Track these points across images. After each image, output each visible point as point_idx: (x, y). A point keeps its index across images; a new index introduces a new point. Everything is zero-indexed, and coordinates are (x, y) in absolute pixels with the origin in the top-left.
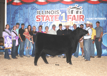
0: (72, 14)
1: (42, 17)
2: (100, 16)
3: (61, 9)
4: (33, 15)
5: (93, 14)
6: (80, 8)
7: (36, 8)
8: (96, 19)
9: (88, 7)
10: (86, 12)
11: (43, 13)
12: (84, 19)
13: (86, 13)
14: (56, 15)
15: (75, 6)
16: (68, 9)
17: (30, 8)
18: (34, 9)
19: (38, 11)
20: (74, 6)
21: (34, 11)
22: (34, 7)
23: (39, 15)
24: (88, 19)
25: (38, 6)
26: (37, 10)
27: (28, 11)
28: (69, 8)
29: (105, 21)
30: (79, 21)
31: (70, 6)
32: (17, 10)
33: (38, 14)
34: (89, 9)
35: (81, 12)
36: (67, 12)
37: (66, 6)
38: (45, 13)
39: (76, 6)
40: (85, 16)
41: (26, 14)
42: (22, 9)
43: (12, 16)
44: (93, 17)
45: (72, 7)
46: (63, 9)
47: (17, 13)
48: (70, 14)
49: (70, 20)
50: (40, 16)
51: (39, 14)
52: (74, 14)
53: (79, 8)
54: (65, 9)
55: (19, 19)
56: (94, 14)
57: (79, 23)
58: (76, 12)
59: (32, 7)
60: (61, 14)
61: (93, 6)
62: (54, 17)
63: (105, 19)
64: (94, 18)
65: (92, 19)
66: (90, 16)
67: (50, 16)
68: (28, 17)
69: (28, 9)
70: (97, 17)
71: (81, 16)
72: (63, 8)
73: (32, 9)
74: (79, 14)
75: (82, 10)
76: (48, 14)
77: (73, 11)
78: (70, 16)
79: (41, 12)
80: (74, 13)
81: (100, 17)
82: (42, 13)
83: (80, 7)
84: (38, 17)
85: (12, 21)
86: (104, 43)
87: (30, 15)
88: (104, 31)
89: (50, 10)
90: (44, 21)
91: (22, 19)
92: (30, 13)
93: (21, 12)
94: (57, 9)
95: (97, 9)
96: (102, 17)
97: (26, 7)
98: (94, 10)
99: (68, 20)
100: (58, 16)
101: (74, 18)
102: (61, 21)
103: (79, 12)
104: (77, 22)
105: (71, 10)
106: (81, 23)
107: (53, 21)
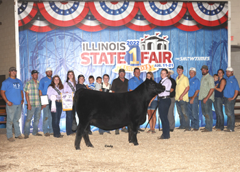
1: (92, 56)
2: (200, 53)
3: (130, 41)
4: (75, 52)
5: (187, 50)
6: (165, 38)
7: (79, 37)
8: (192, 59)
9: (179, 37)
10: (174, 46)
11: (95, 48)
12: (171, 59)
13: (175, 48)
14: (120, 51)
15: (155, 35)
16: (142, 40)
17: (68, 38)
18: (75, 39)
19: (84, 44)
20: (154, 34)
21: (77, 43)
23: (86, 51)
24: (178, 59)
25: (85, 34)
27: (64, 44)
28: (144, 38)
29: (208, 63)
30: (162, 64)
32: (40, 42)
33: (84, 50)
34: (180, 41)
35: (165, 45)
36: (140, 46)
37: (138, 34)
38: (98, 48)
39: (157, 34)
40: (174, 55)
41: (60, 51)
42: (52, 40)
43: (30, 55)
44: (187, 55)
45: (149, 36)
46: (133, 41)
47: (42, 48)
48: (146, 50)
49: (146, 61)
50: (88, 54)
51: (87, 49)
52: (152, 50)
53: (162, 38)
54: (136, 41)
55: (46, 60)
56: (189, 50)
57: (163, 67)
58: (156, 47)
59: (72, 36)
60: (130, 50)
61: (186, 34)
62: (116, 56)
63: (209, 58)
64: (189, 58)
65: (185, 59)
67: (108, 54)
68: (64, 55)
69: (63, 40)
70: (195, 55)
71: (166, 53)
72: (133, 38)
73: (71, 39)
74: (162, 50)
75: (168, 42)
77: (152, 45)
78: (146, 53)
79: (90, 47)
80: (154, 49)
81: (200, 56)
82: (92, 48)
83: (164, 36)
84: (85, 56)
85: (32, 65)
87: (69, 52)
90: (97, 64)
91: (53, 61)
92: (68, 49)
93: (50, 45)
94: (120, 39)
95: (194, 41)
96: (203, 56)
97: (59, 37)
98: (189, 43)
99: (142, 62)
100: (124, 53)
101: (153, 58)
102: (129, 64)
103: (162, 47)
104: (159, 66)
105: (147, 42)
106: (166, 67)
107: (114, 64)
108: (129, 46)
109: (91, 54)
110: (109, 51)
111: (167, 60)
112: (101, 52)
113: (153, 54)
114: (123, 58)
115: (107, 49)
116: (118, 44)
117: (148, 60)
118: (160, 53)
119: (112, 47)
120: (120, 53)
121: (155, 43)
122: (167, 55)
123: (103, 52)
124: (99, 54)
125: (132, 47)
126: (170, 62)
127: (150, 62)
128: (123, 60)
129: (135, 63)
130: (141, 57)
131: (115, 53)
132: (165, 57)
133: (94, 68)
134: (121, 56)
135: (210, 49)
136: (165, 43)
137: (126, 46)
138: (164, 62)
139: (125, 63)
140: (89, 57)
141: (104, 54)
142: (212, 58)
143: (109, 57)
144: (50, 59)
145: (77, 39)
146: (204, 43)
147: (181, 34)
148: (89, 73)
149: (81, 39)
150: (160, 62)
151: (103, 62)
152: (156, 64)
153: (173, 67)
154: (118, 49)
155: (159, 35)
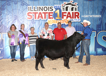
0: (67, 10)
1: (34, 14)
2: (95, 13)
3: (55, 5)
4: (24, 12)
6: (75, 4)
8: (91, 16)
10: (81, 8)
11: (35, 10)
12: (79, 16)
13: (81, 10)
16: (63, 5)
17: (19, 4)
19: (29, 7)
20: (69, 2)
21: (25, 7)
22: (25, 2)
23: (30, 11)
24: (83, 16)
25: (29, 1)
26: (28, 6)
27: (17, 7)
29: (100, 19)
30: (74, 19)
31: (65, 2)
32: (3, 6)
34: (84, 6)
35: (76, 8)
37: (60, 1)
38: (37, 10)
39: (71, 2)
41: (15, 11)
42: (10, 5)
44: (88, 14)
45: (67, 3)
46: (57, 5)
47: (4, 9)
48: (65, 11)
50: (31, 13)
51: (31, 10)
53: (74, 4)
54: (59, 6)
55: (6, 17)
56: (89, 11)
57: (74, 21)
59: (22, 3)
60: (55, 11)
61: (88, 2)
62: (48, 14)
63: (100, 16)
64: (89, 16)
65: (87, 16)
66: (85, 13)
67: (43, 13)
69: (17, 5)
70: (93, 14)
72: (57, 4)
73: (21, 4)
74: (74, 11)
75: (78, 6)
76: (41, 11)
80: (69, 10)
81: (95, 15)
82: (33, 10)
83: (75, 3)
84: (30, 14)
86: (99, 41)
87: (20, 12)
88: (99, 29)
89: (43, 6)
90: (37, 19)
91: (11, 17)
92: (19, 10)
93: (9, 8)
94: (50, 5)
95: (92, 6)
96: (97, 15)
97: (14, 3)
98: (89, 7)
99: (63, 18)
100: (52, 13)
101: (69, 15)
102: (55, 19)
106: (76, 21)
107: (46, 19)
108: (55, 9)
109: (33, 13)
110: (44, 11)
111: (76, 17)
112: (39, 12)
113: (69, 13)
114: (51, 15)
115: (42, 10)
116: (49, 7)
117: (66, 17)
118: (73, 13)
119: (46, 9)
120: (50, 13)
121: (70, 7)
122: (77, 14)
123: (40, 12)
124: (37, 13)
125: (56, 9)
127: (67, 18)
129: (58, 19)
130: (62, 15)
131: (47, 13)
132: (76, 15)
133: (35, 21)
134: (51, 14)
135: (101, 11)
137: (53, 8)
138: (75, 18)
139: (53, 18)
141: (40, 13)
142: (102, 16)
143: (43, 15)
144: (9, 16)
145: (25, 4)
146: (98, 7)
147: (85, 2)
148: (32, 24)
149: (27, 4)
150: (73, 18)
151: (40, 18)
152: (71, 19)
153: (80, 21)
154: (49, 11)
155: (72, 2)
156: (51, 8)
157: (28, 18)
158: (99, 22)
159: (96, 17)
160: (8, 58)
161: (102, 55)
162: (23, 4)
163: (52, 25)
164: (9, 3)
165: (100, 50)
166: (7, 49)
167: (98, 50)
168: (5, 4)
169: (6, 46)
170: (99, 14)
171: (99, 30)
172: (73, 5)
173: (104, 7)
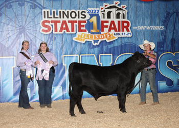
0: (110, 18)
1: (53, 24)
2: (155, 23)
3: (90, 9)
4: (36, 20)
5: (144, 19)
6: (123, 7)
7: (40, 5)
8: (148, 28)
9: (136, 7)
10: (132, 14)
11: (56, 16)
12: (129, 28)
13: (132, 18)
14: (81, 19)
15: (114, 5)
16: (102, 9)
17: (28, 5)
19: (45, 12)
20: (113, 3)
21: (37, 11)
22: (37, 3)
24: (135, 28)
25: (45, 1)
26: (43, 10)
27: (23, 11)
28: (104, 7)
29: (162, 32)
30: (121, 33)
31: (106, 4)
33: (45, 17)
34: (137, 11)
35: (124, 14)
36: (100, 15)
37: (98, 3)
38: (58, 16)
39: (116, 3)
40: (131, 24)
41: (20, 18)
42: (11, 6)
44: (144, 24)
45: (109, 5)
46: (93, 9)
47: (1, 15)
48: (106, 19)
49: (106, 30)
51: (48, 17)
52: (112, 19)
53: (121, 7)
54: (96, 9)
55: (4, 28)
56: (146, 19)
57: (122, 36)
59: (32, 3)
60: (90, 18)
61: (143, 4)
62: (77, 24)
63: (163, 28)
64: (145, 27)
65: (142, 28)
66: (139, 23)
67: (69, 22)
68: (24, 23)
69: (23, 7)
70: (151, 24)
72: (93, 7)
73: (31, 6)
75: (127, 11)
76: (65, 18)
77: (111, 13)
79: (51, 15)
81: (155, 25)
83: (122, 5)
84: (46, 24)
87: (29, 19)
90: (58, 32)
91: (12, 28)
92: (28, 16)
93: (9, 12)
94: (81, 8)
95: (150, 11)
96: (158, 26)
97: (19, 3)
98: (146, 13)
102: (89, 32)
103: (121, 16)
104: (119, 34)
105: (107, 11)
106: (125, 36)
107: (75, 32)
108: (90, 14)
109: (52, 22)
110: (70, 19)
111: (125, 29)
112: (62, 20)
113: (113, 22)
115: (68, 17)
116: (79, 12)
117: (108, 29)
118: (119, 22)
119: (73, 15)
120: (80, 22)
121: (114, 12)
122: (125, 24)
123: (64, 20)
124: (59, 22)
125: (92, 16)
126: (128, 30)
127: (109, 30)
128: (84, 28)
130: (101, 26)
131: (76, 22)
132: (124, 26)
134: (82, 24)
135: (164, 19)
136: (124, 12)
138: (123, 31)
140: (49, 24)
141: (64, 22)
142: (166, 27)
144: (9, 26)
145: (37, 6)
146: (159, 14)
147: (138, 4)
148: (50, 41)
149: (41, 6)
150: (119, 31)
151: (63, 31)
152: (116, 32)
153: (131, 36)
154: (79, 18)
155: (118, 4)
156: (83, 13)
157: (43, 30)
158: (161, 38)
159: (156, 30)
160: (8, 102)
161: (167, 92)
162: (34, 7)
163: (84, 42)
164: (10, 3)
165: (162, 85)
166: (6, 85)
167: (160, 83)
168: (1, 5)
169: (4, 81)
170: (161, 24)
171: (161, 51)
172: (119, 9)
173: (168, 13)
